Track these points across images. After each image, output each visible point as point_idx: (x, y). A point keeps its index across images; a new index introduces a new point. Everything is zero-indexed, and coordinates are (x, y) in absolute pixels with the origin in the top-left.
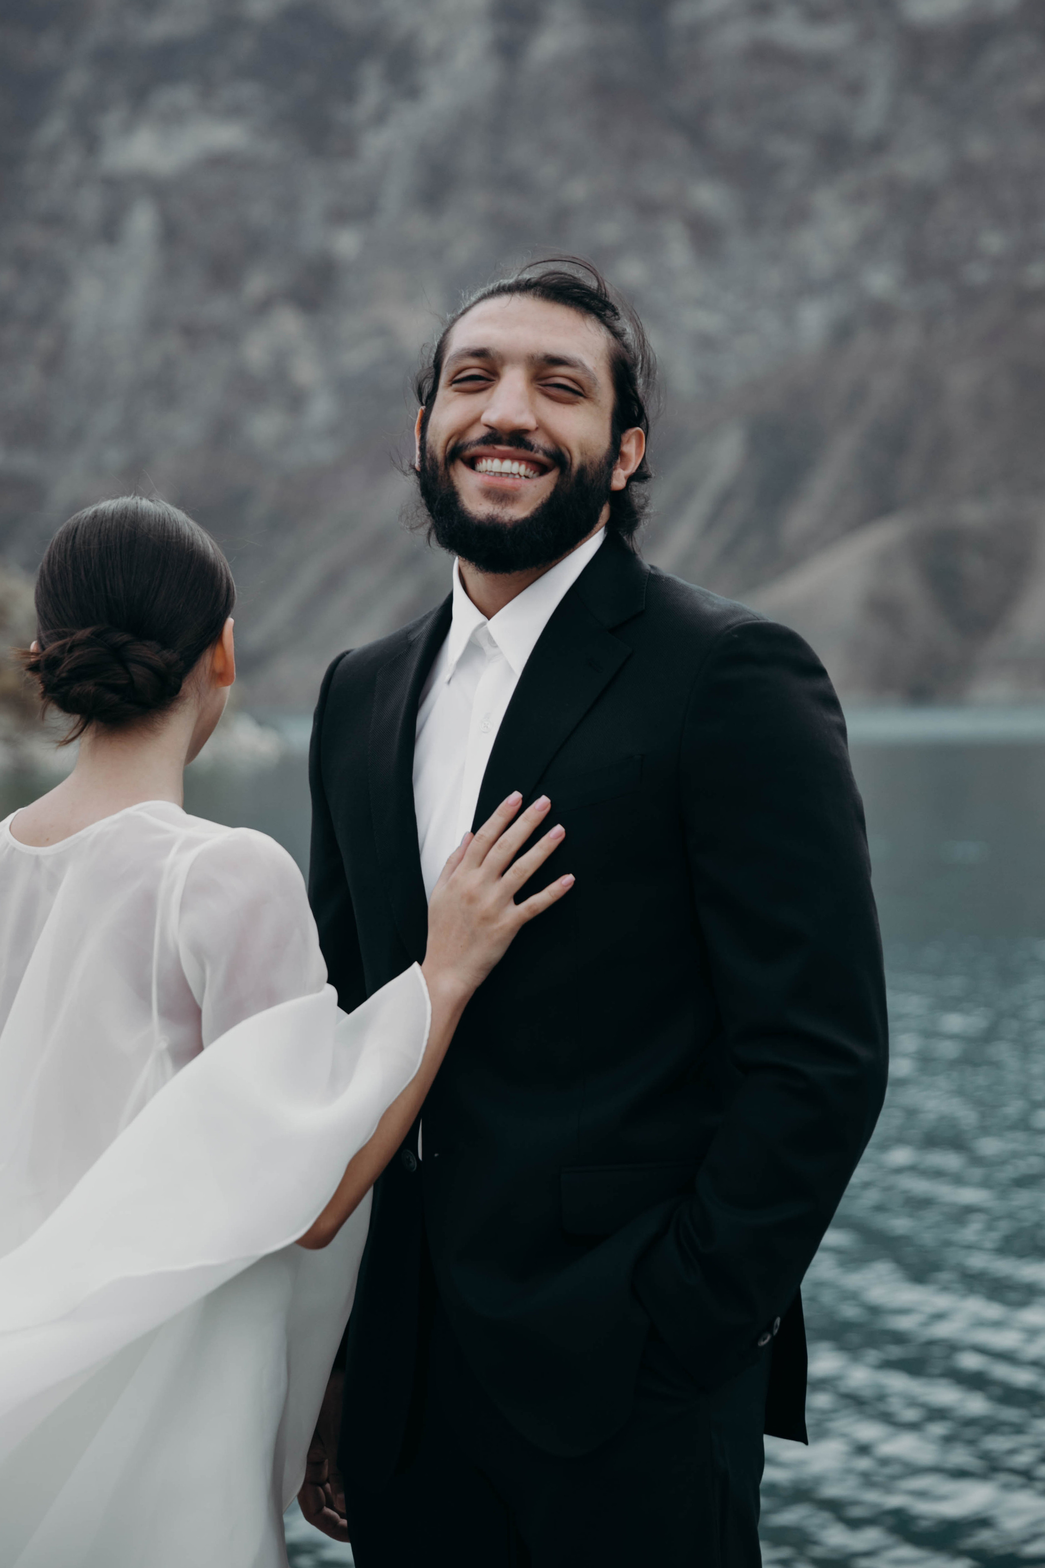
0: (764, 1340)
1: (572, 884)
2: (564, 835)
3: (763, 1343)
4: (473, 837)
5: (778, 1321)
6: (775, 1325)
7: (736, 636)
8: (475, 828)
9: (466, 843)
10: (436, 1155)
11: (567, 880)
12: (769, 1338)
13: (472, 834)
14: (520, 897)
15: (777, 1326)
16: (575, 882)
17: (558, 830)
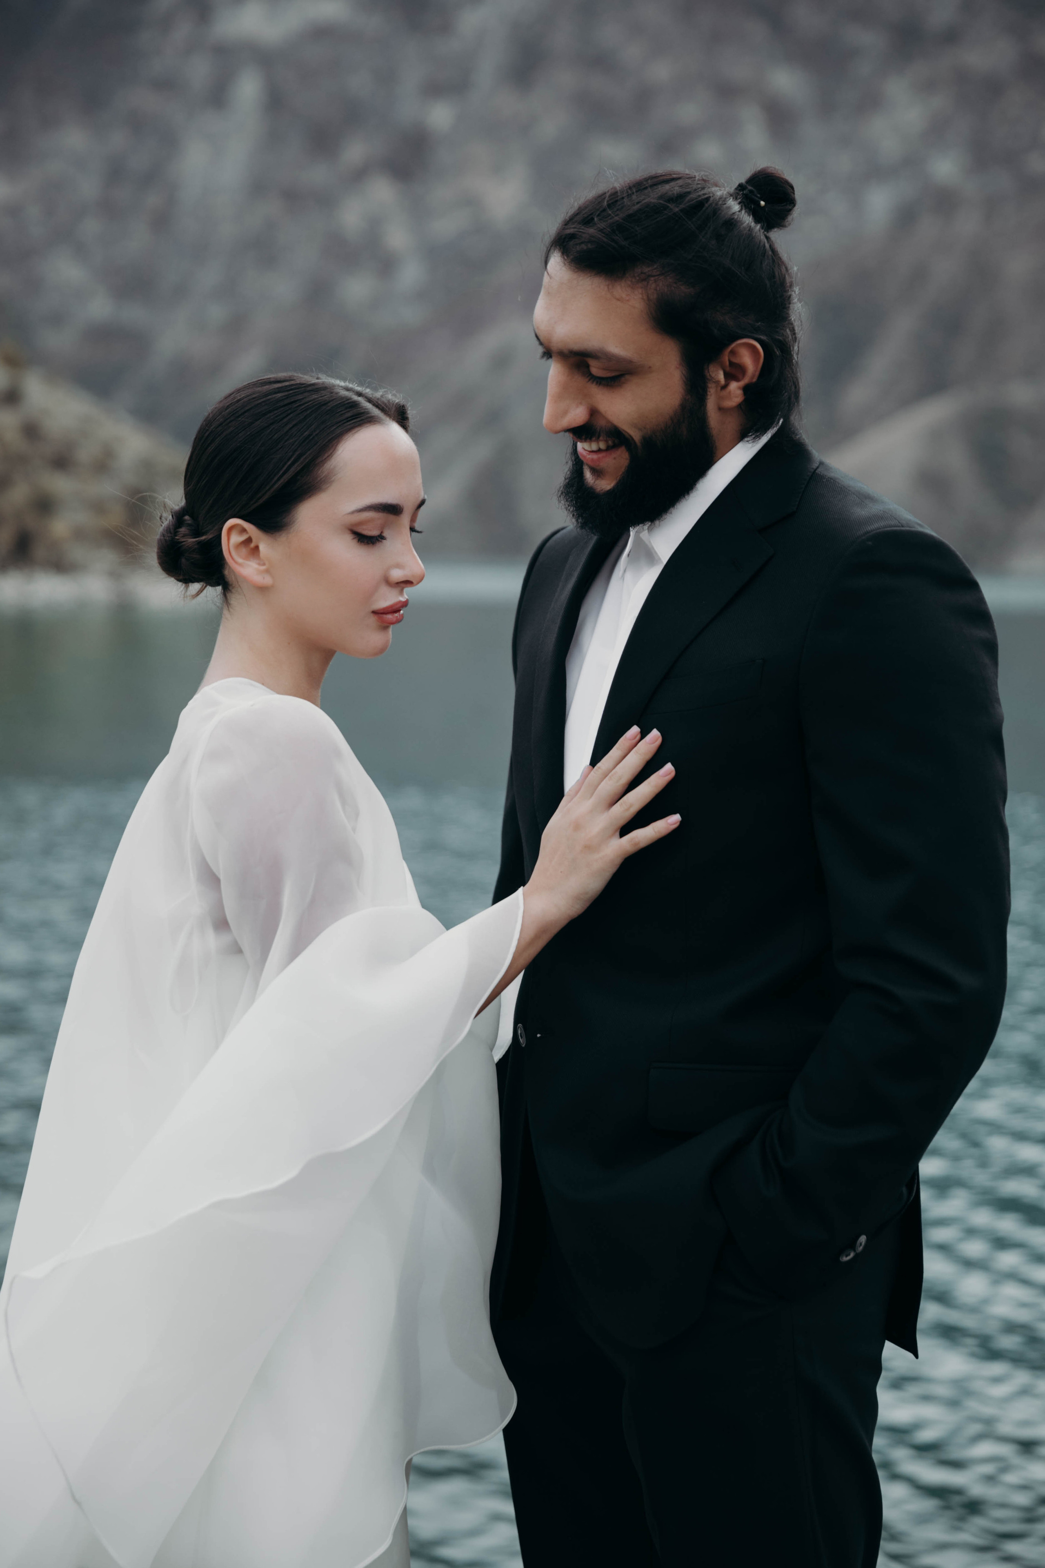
0: (847, 1256)
1: (678, 824)
2: (673, 774)
3: (845, 1259)
4: (592, 770)
5: (863, 1239)
6: (858, 1242)
7: (870, 543)
8: (594, 761)
9: (585, 776)
10: (539, 1035)
11: (674, 820)
12: (852, 1255)
13: (591, 767)
14: (625, 830)
15: (861, 1244)
16: (681, 822)
17: (668, 769)
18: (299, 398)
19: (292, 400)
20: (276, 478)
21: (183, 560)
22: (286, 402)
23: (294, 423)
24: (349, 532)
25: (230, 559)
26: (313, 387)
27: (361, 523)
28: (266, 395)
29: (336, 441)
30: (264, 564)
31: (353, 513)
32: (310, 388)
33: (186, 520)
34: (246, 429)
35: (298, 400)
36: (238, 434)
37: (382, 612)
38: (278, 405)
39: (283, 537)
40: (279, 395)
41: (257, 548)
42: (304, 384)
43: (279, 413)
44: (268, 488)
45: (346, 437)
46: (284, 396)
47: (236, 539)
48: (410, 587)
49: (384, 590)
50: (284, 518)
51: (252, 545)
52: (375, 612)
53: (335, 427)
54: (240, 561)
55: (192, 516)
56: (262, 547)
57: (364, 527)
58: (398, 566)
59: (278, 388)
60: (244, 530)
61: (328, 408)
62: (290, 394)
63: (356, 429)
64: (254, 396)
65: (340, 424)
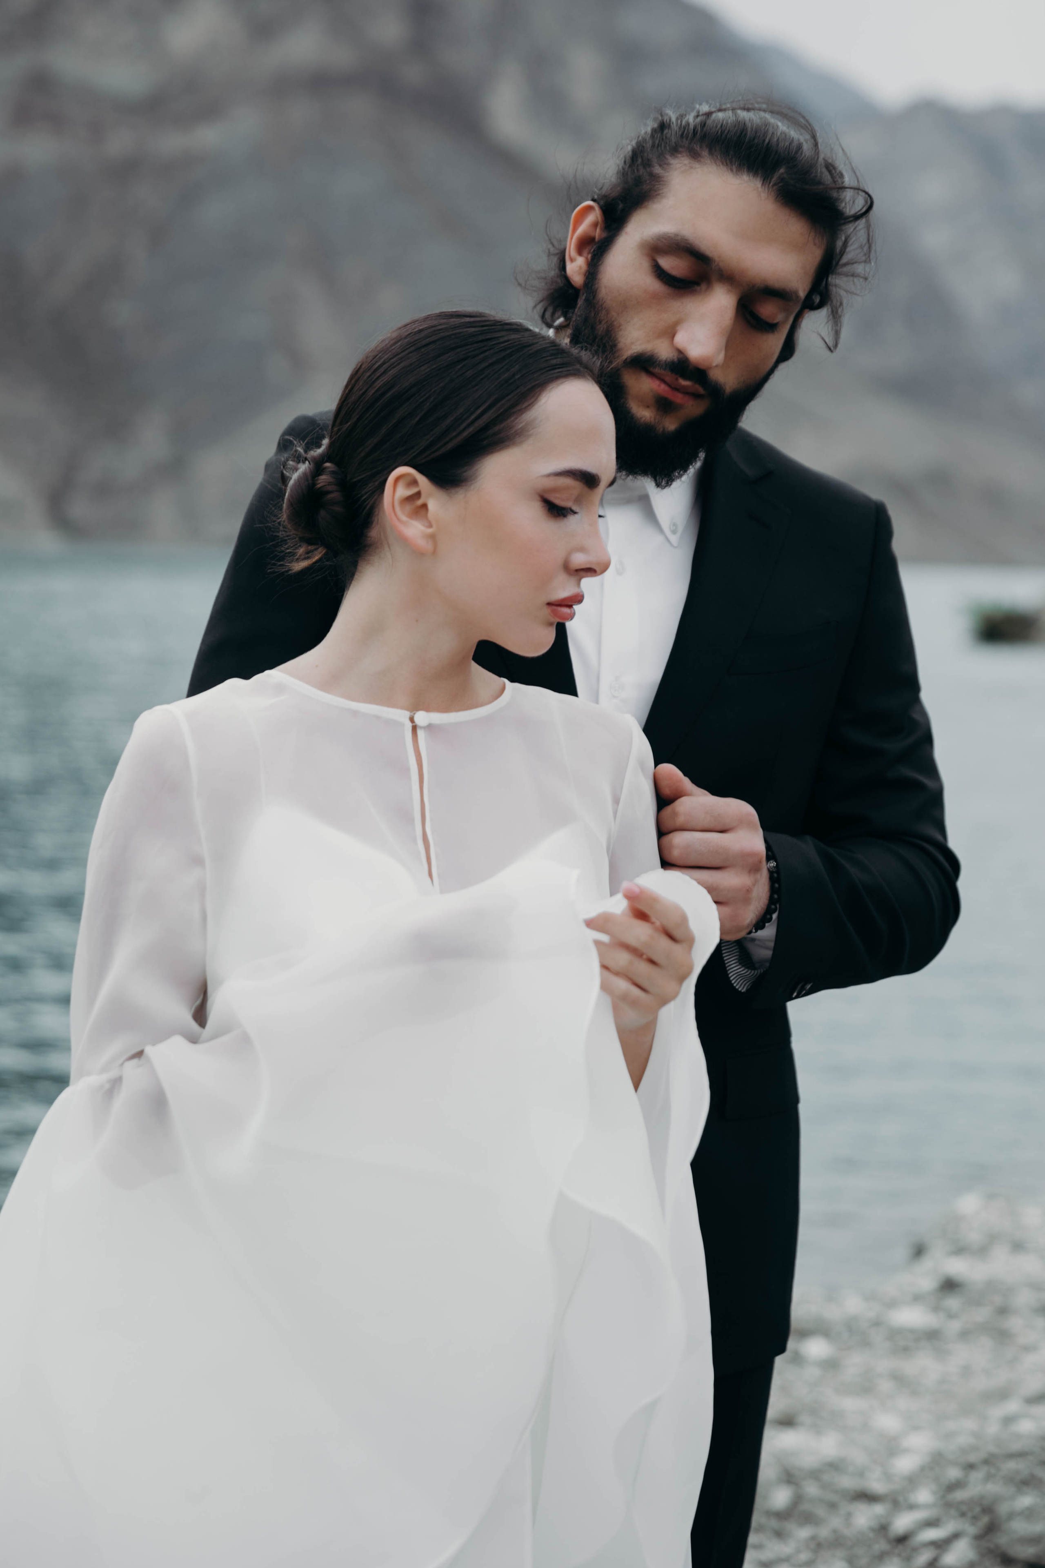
18: (496, 336)
19: (489, 337)
20: (464, 425)
21: (323, 513)
22: (481, 338)
23: (490, 361)
24: (538, 498)
25: (393, 514)
26: (511, 327)
27: (554, 490)
28: (455, 328)
29: (538, 389)
30: (430, 526)
31: (549, 475)
32: (508, 327)
33: (326, 468)
34: (429, 362)
35: (495, 338)
36: (421, 367)
37: (557, 603)
38: (471, 340)
39: (460, 495)
40: (472, 330)
41: (424, 506)
42: (500, 322)
43: (472, 349)
44: (454, 434)
45: (551, 386)
46: (479, 331)
47: (402, 491)
48: (592, 576)
49: (562, 577)
50: (465, 472)
51: (420, 502)
52: (549, 604)
53: (539, 374)
54: (404, 518)
55: (338, 464)
56: (432, 505)
57: (558, 495)
58: (582, 549)
59: (469, 322)
60: (414, 482)
61: (531, 352)
62: (485, 330)
63: (561, 381)
64: (440, 327)
65: (545, 370)
